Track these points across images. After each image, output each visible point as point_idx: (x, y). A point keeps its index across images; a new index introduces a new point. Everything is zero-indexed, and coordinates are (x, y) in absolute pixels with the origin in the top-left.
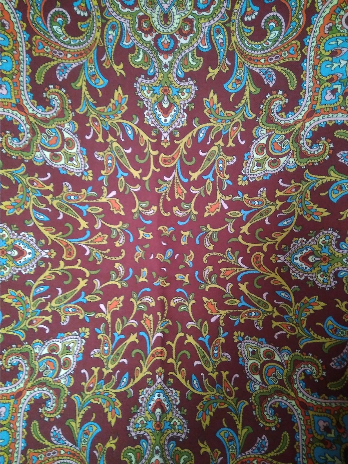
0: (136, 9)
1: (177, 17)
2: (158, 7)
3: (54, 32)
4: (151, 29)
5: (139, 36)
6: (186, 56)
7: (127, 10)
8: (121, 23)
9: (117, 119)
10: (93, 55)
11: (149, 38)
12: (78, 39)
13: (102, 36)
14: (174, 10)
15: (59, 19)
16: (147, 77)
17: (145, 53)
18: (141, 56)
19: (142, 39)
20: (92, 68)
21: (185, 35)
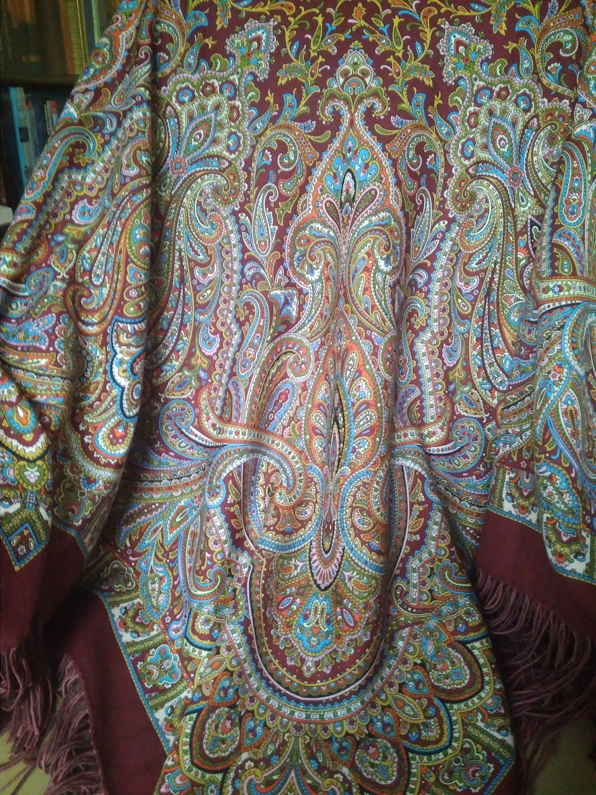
0: (233, 130)
1: (210, 103)
2: (218, 118)
3: (296, 157)
4: (233, 108)
5: (242, 110)
6: (220, 71)
7: (240, 134)
8: (248, 128)
9: (297, 63)
10: (281, 121)
11: (238, 103)
12: (283, 139)
13: (266, 129)
14: (209, 109)
15: (286, 161)
16: (255, 77)
17: (246, 95)
18: (250, 95)
19: (243, 106)
20: (287, 113)
21: (212, 85)
